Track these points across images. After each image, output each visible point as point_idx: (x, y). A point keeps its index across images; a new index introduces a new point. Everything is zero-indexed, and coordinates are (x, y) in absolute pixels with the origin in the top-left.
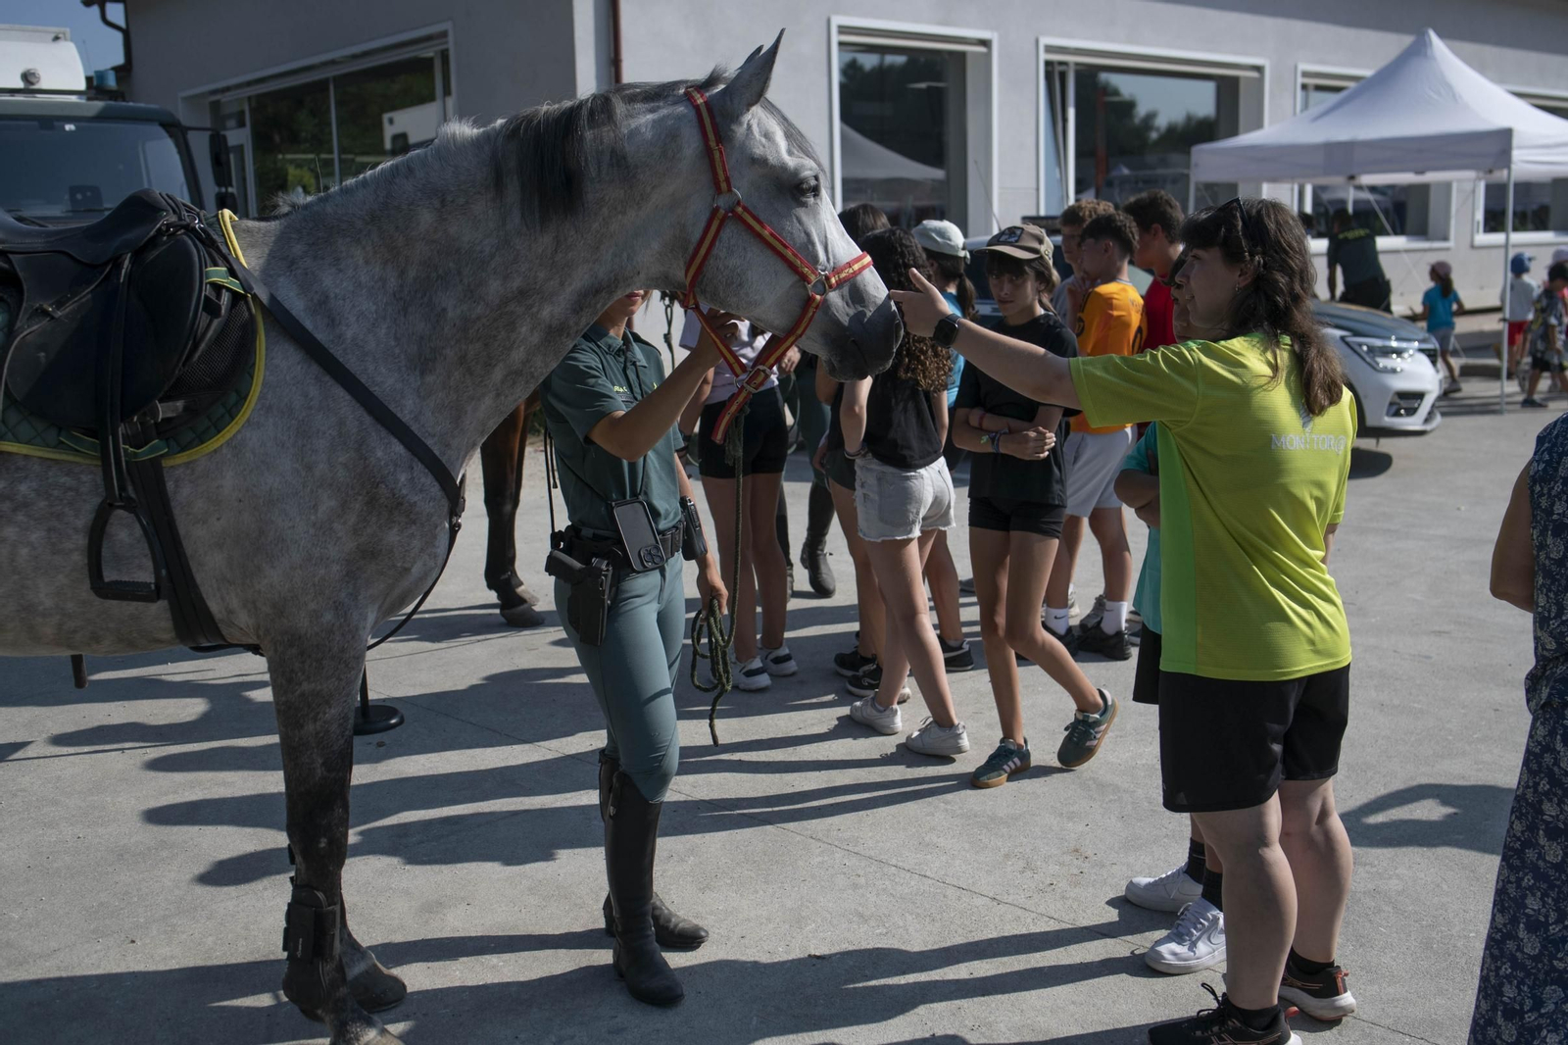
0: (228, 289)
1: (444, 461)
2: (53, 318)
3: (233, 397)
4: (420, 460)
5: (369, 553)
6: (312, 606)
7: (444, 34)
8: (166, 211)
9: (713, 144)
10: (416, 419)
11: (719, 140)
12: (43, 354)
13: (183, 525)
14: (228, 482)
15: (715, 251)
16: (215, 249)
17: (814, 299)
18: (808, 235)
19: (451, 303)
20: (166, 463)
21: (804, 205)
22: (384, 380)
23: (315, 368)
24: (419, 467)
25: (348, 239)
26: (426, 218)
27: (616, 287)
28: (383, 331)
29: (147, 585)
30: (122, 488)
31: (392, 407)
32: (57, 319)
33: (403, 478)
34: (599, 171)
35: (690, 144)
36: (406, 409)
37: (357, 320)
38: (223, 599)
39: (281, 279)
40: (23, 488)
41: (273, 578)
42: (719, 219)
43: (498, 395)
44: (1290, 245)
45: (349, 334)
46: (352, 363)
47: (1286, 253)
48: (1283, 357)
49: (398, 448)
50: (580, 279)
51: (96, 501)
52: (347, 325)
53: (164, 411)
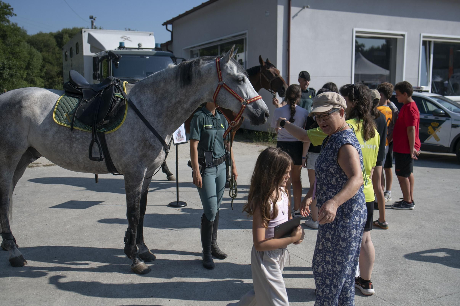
0: (120, 98)
1: (162, 137)
2: (87, 102)
3: (120, 120)
4: (156, 136)
5: (144, 156)
6: (132, 166)
7: (245, 34)
8: (112, 81)
9: (219, 70)
10: (157, 128)
11: (220, 70)
12: (84, 109)
13: (109, 147)
14: (117, 138)
15: (219, 94)
16: (119, 89)
17: (243, 106)
18: (241, 91)
19: (165, 103)
20: (105, 133)
21: (240, 84)
22: (151, 119)
23: (136, 115)
24: (156, 138)
25: (147, 88)
26: (162, 84)
27: (199, 101)
28: (152, 108)
29: (98, 158)
30: (96, 137)
31: (151, 125)
32: (88, 103)
33: (152, 140)
34: (195, 76)
35: (214, 71)
36: (154, 126)
37: (146, 106)
38: (116, 163)
39: (133, 96)
40: (78, 136)
41: (125, 159)
42: (220, 87)
43: (175, 124)
44: (365, 99)
45: (144, 108)
46: (144, 115)
47: (364, 100)
48: (361, 125)
49: (152, 134)
50: (192, 99)
51: (91, 140)
52: (144, 107)
53: (105, 122)
